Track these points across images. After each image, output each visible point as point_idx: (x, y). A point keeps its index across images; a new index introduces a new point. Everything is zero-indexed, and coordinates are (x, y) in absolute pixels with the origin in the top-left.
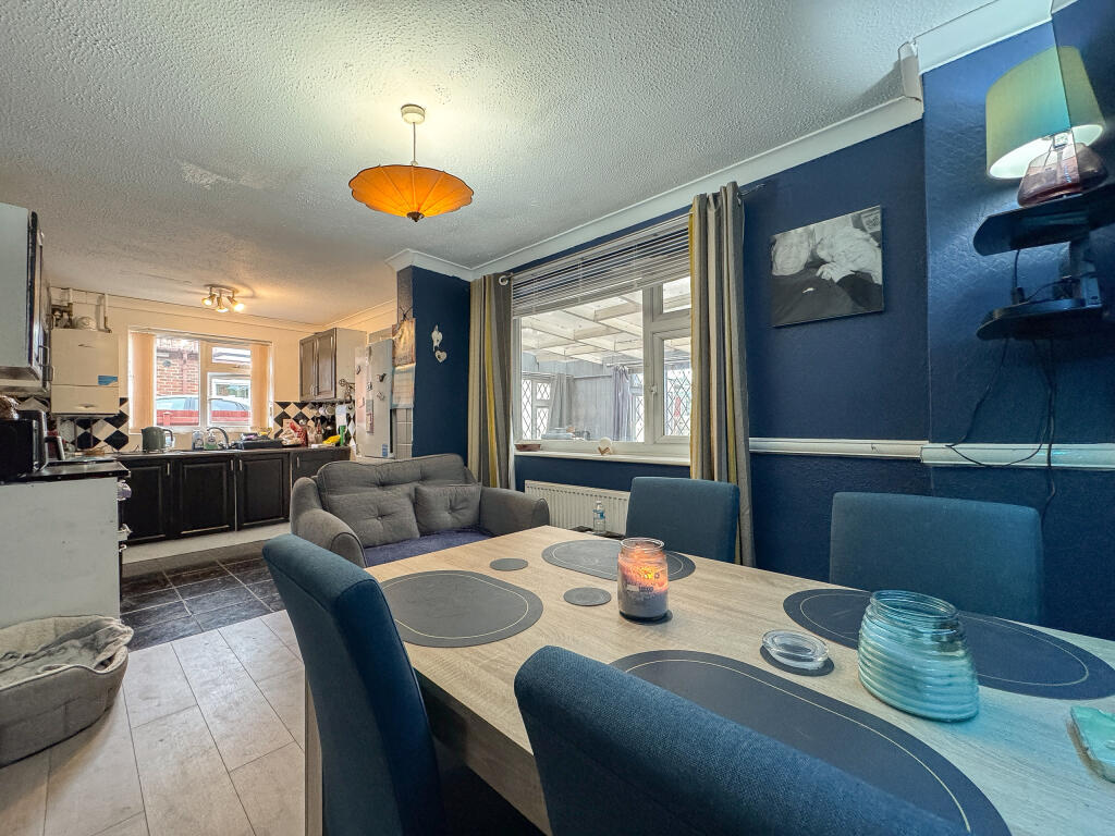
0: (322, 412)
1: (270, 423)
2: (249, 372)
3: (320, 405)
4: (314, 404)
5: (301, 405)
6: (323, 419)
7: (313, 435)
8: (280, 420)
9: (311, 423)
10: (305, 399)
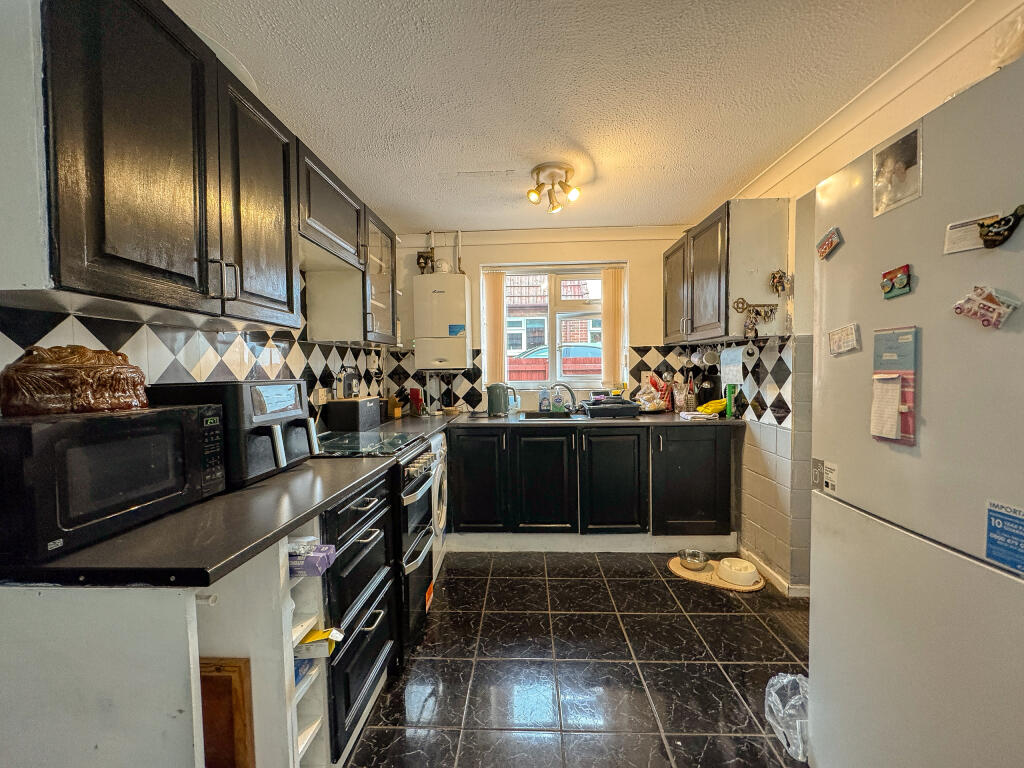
0: (695, 360)
1: (625, 376)
2: (600, 308)
3: (693, 349)
4: (684, 348)
5: (665, 350)
6: (696, 370)
7: (682, 397)
8: (636, 373)
9: (679, 378)
10: (671, 340)
